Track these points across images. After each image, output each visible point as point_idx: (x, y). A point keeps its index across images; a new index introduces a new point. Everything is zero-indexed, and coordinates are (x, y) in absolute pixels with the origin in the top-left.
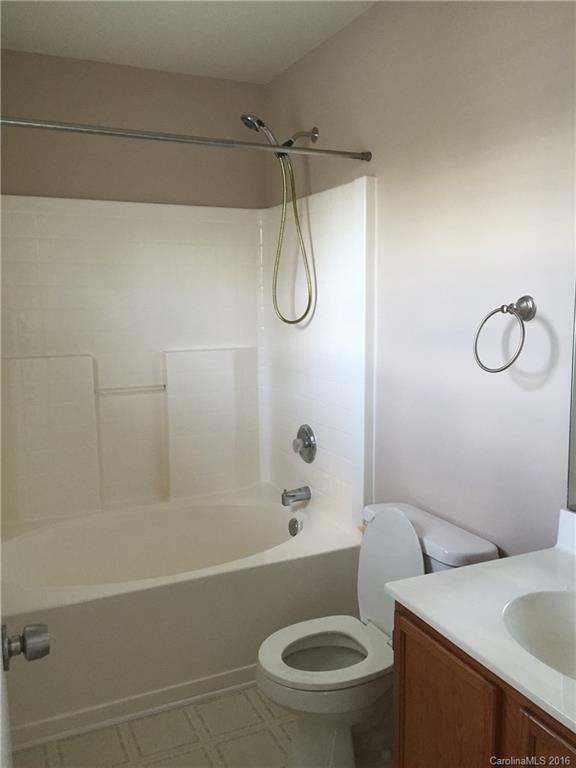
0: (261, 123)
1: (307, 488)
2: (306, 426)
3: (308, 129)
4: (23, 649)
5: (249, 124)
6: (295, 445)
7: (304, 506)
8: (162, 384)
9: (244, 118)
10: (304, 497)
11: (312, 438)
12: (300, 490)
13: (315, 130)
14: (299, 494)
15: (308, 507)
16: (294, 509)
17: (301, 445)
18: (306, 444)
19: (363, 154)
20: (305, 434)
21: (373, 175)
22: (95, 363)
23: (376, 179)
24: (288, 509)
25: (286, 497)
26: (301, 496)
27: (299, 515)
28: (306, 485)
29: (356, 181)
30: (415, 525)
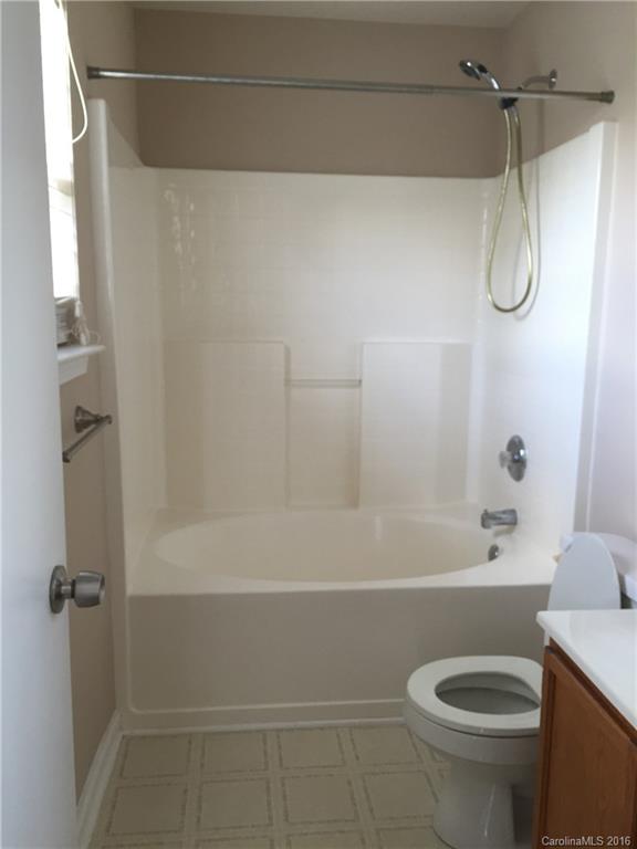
0: (482, 69)
1: (513, 512)
2: (518, 437)
3: (545, 72)
4: (73, 595)
5: (469, 72)
6: (502, 458)
7: (509, 532)
8: (358, 378)
9: (463, 65)
10: (507, 521)
11: (522, 452)
12: (504, 512)
13: (554, 74)
14: (503, 516)
15: (514, 534)
16: (497, 534)
17: (510, 458)
18: (516, 460)
19: (602, 94)
20: (515, 445)
21: (614, 120)
22: (288, 352)
23: (617, 125)
24: (489, 532)
25: (487, 519)
26: (504, 520)
27: (501, 542)
28: (511, 507)
29: (592, 129)
30: (616, 557)
